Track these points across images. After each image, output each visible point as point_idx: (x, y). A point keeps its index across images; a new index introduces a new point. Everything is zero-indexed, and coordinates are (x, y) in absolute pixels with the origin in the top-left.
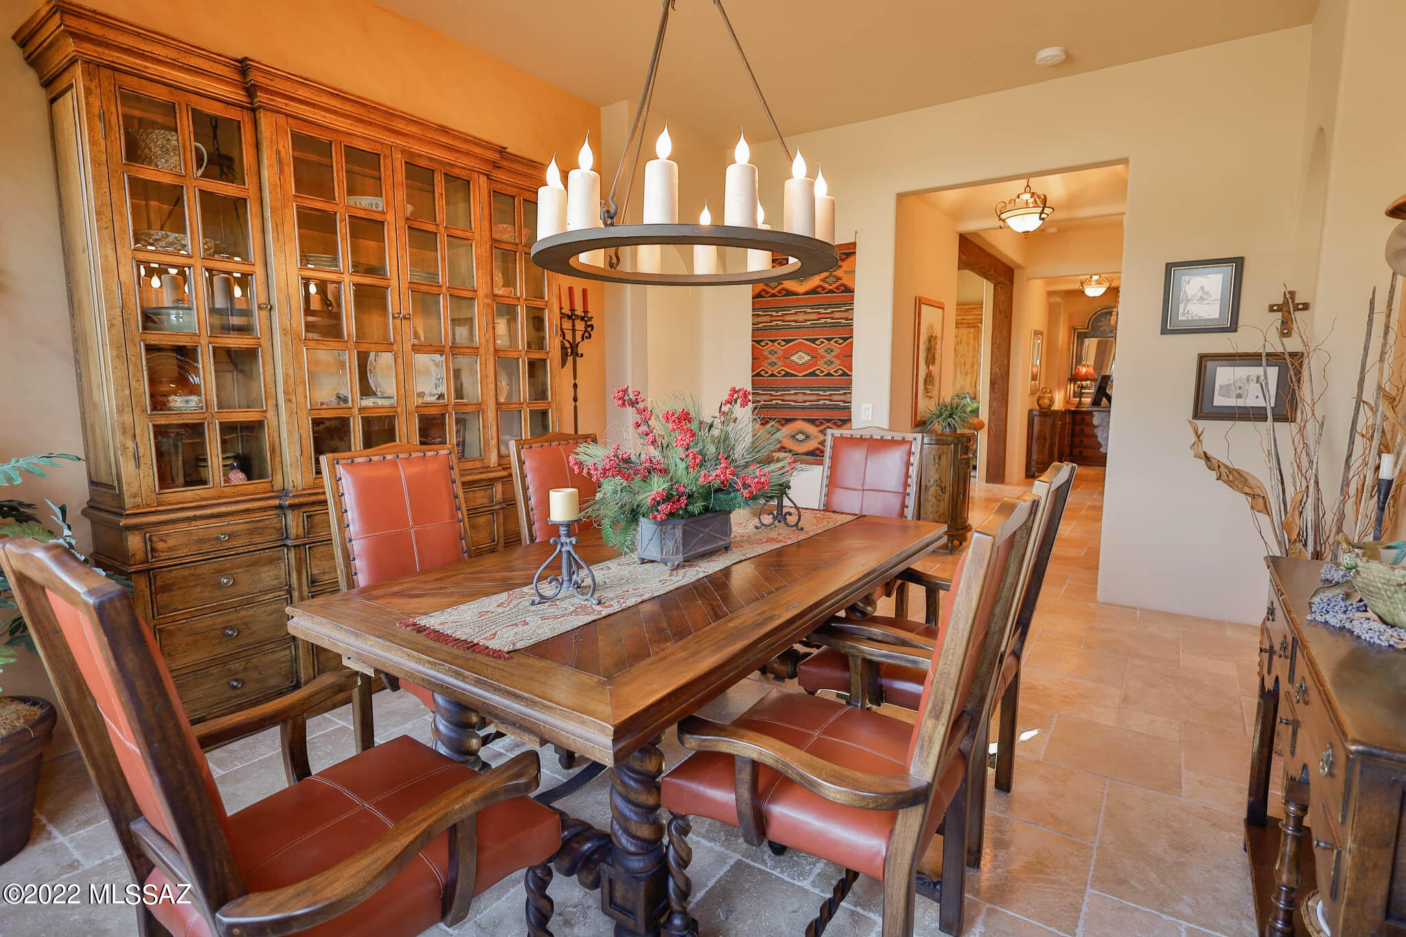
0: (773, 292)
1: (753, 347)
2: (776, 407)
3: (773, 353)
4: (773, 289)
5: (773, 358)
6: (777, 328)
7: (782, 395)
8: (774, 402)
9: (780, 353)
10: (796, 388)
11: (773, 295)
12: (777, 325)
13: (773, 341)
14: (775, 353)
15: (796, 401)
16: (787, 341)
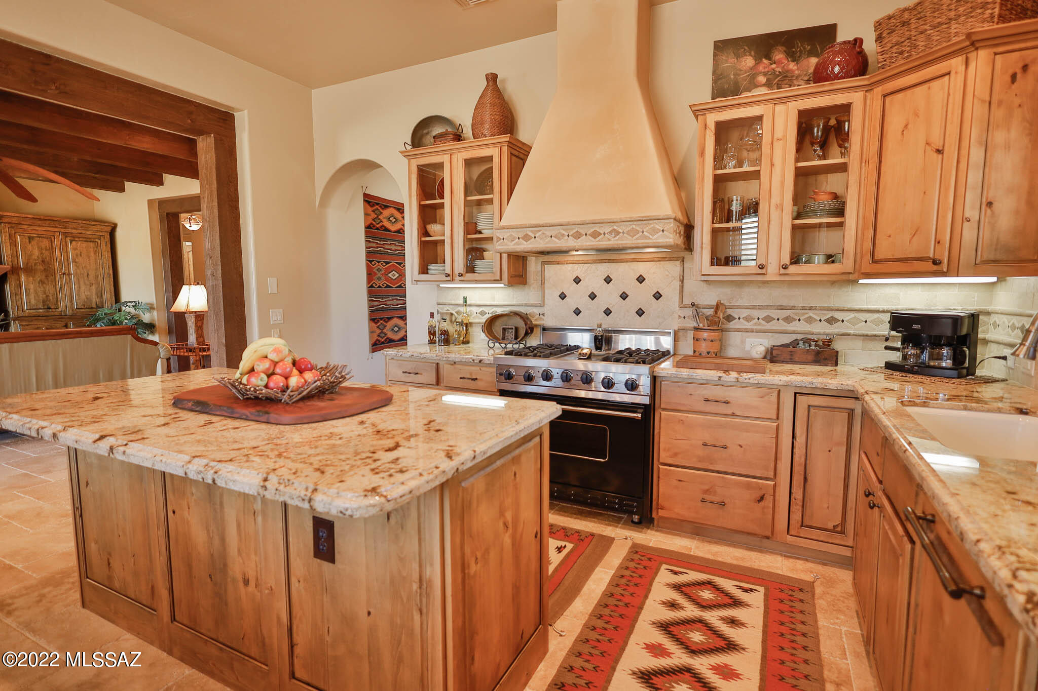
0: (377, 226)
1: (368, 266)
2: (383, 310)
3: (379, 270)
4: (378, 224)
5: (379, 275)
6: (380, 253)
7: (386, 301)
8: (381, 306)
9: (383, 271)
10: (392, 296)
11: (377, 229)
12: (380, 251)
13: (379, 262)
14: (381, 270)
15: (393, 305)
16: (387, 263)
